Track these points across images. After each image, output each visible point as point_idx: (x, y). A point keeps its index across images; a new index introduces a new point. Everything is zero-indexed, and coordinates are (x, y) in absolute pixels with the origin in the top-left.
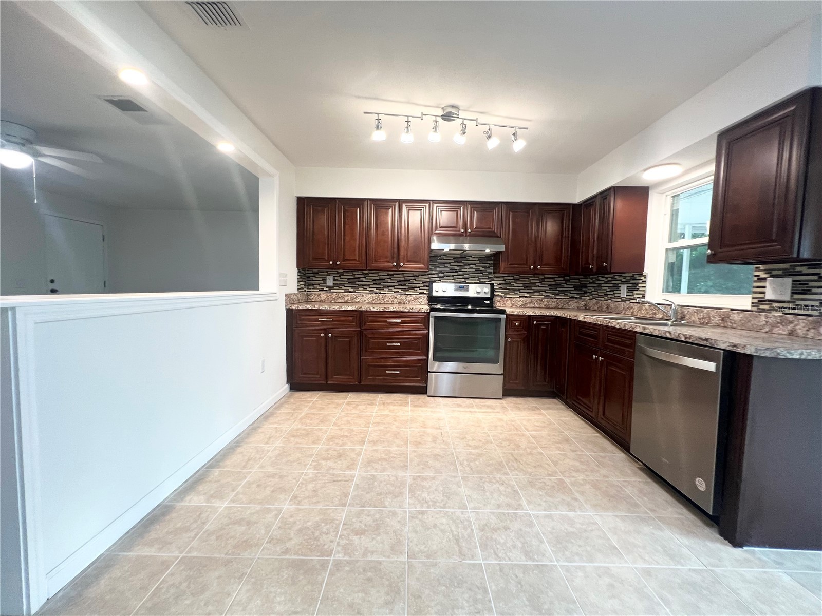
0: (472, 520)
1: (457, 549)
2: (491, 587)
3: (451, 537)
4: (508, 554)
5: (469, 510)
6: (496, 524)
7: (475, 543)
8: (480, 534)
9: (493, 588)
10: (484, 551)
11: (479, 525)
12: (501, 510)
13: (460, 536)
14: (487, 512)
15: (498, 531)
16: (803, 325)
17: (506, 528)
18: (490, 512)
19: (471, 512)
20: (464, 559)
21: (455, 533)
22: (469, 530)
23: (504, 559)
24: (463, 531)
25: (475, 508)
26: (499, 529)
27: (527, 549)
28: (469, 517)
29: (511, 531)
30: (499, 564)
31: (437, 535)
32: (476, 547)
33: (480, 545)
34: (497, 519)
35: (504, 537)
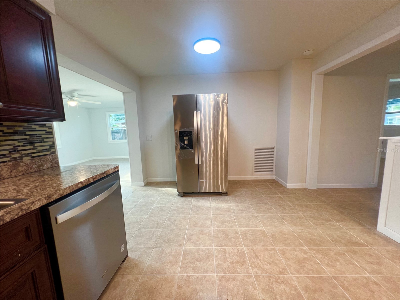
0: (250, 268)
1: (255, 252)
2: (241, 239)
3: (260, 258)
4: (233, 250)
5: (253, 275)
6: (237, 265)
7: (247, 255)
8: (245, 259)
9: (240, 240)
10: (243, 251)
11: (246, 265)
12: (233, 276)
13: (255, 258)
14: (242, 274)
15: (236, 261)
16: (7, 169)
17: (232, 263)
18: (240, 274)
19: (252, 274)
20: (252, 248)
21: (258, 260)
22: (251, 261)
23: (235, 249)
24: (254, 261)
25: (250, 277)
26: (236, 263)
27: (224, 253)
28: (252, 269)
29: (229, 262)
30: (237, 247)
31: (267, 259)
32: (247, 253)
33: (245, 254)
34: (236, 269)
35: (234, 258)
